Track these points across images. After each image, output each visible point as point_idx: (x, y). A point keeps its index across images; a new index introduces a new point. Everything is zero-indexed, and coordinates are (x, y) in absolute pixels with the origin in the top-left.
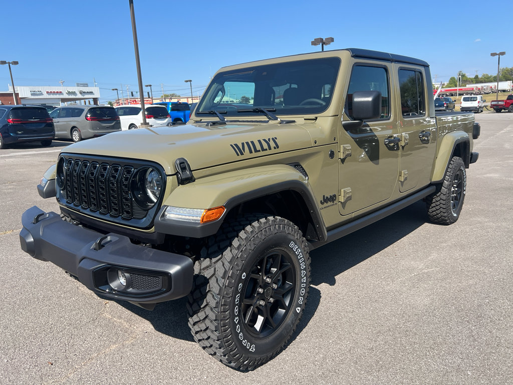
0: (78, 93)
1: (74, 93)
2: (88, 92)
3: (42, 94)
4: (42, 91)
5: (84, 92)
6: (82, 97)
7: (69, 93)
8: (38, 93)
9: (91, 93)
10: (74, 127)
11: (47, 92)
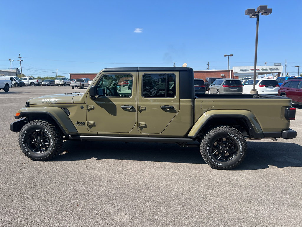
0: (268, 69)
1: (266, 70)
2: (275, 69)
3: (248, 70)
4: (248, 69)
5: (273, 69)
6: (271, 72)
7: (263, 70)
8: (246, 70)
9: (277, 69)
10: (218, 90)
11: (251, 69)
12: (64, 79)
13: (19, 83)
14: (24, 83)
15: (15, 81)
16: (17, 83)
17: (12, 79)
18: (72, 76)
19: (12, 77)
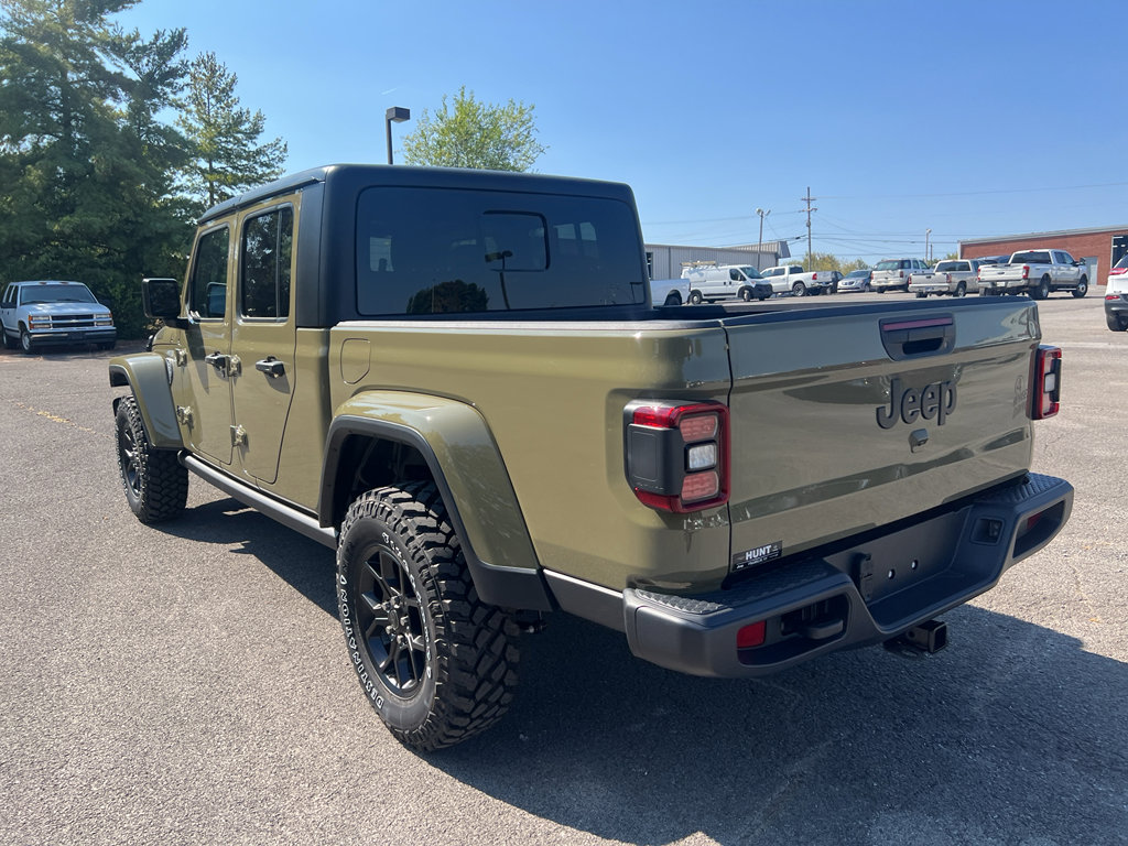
12: (906, 264)
13: (754, 286)
14: (769, 287)
15: (745, 279)
16: (748, 288)
17: (734, 275)
18: (967, 249)
19: (737, 267)
